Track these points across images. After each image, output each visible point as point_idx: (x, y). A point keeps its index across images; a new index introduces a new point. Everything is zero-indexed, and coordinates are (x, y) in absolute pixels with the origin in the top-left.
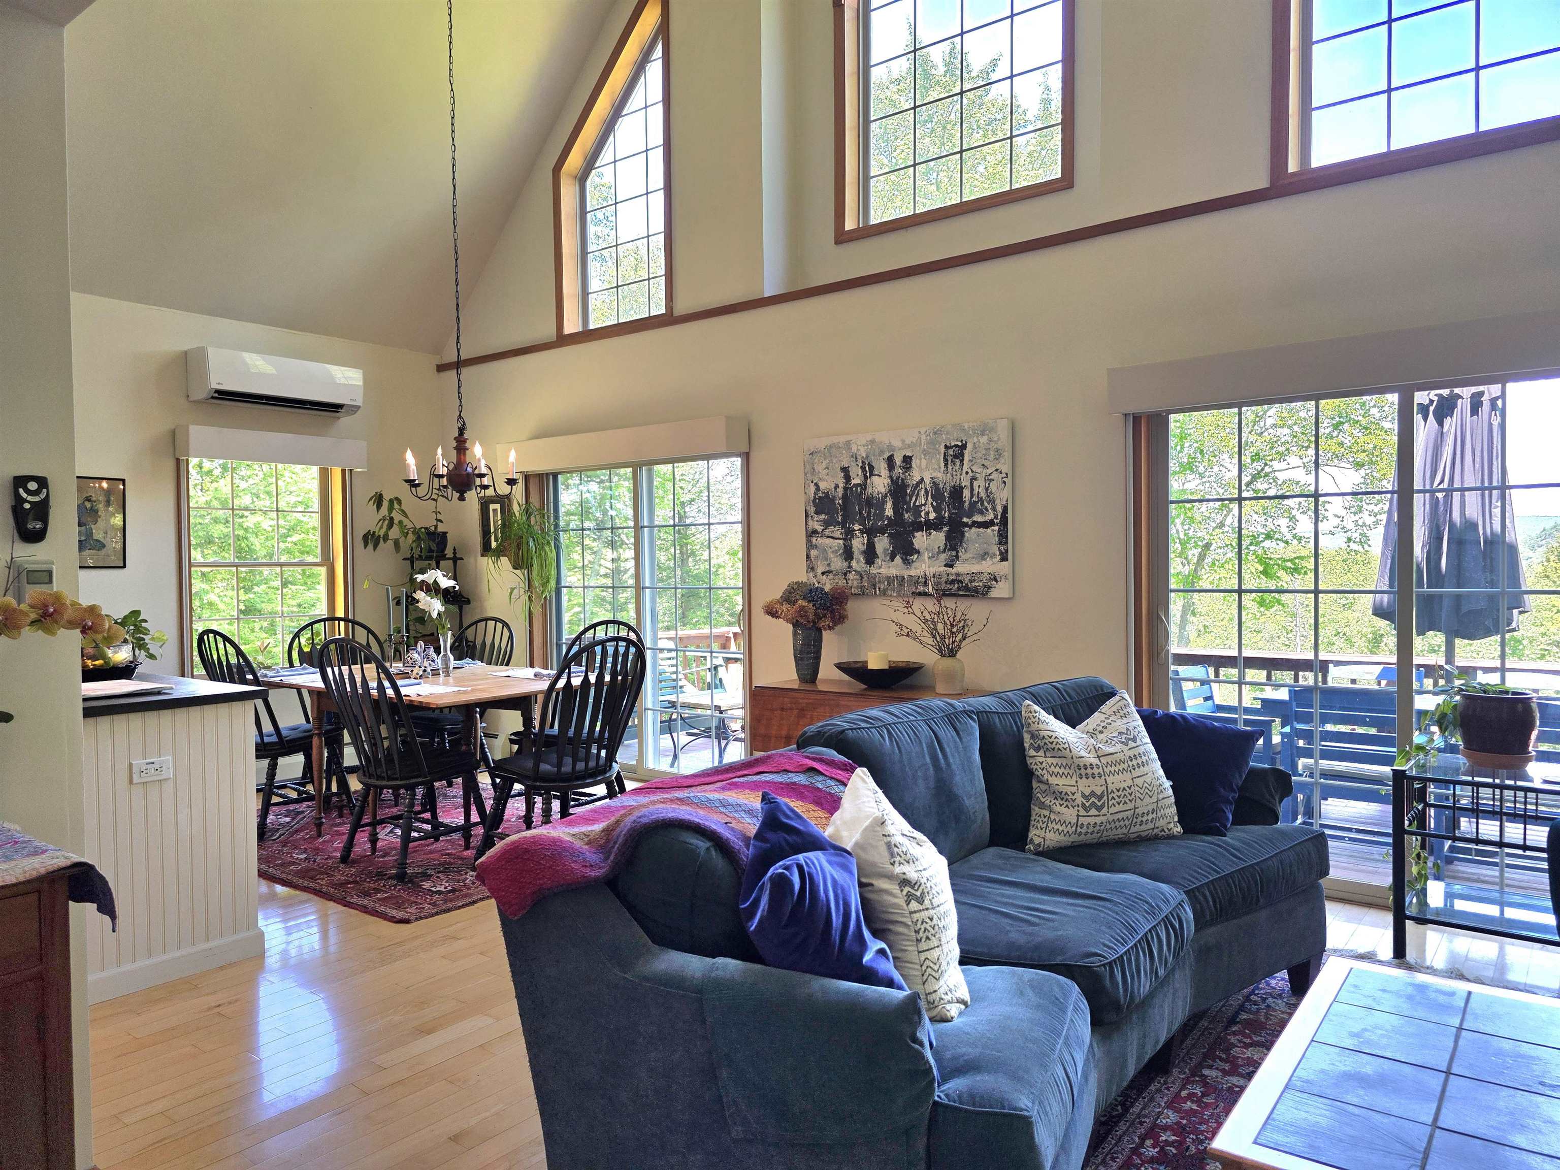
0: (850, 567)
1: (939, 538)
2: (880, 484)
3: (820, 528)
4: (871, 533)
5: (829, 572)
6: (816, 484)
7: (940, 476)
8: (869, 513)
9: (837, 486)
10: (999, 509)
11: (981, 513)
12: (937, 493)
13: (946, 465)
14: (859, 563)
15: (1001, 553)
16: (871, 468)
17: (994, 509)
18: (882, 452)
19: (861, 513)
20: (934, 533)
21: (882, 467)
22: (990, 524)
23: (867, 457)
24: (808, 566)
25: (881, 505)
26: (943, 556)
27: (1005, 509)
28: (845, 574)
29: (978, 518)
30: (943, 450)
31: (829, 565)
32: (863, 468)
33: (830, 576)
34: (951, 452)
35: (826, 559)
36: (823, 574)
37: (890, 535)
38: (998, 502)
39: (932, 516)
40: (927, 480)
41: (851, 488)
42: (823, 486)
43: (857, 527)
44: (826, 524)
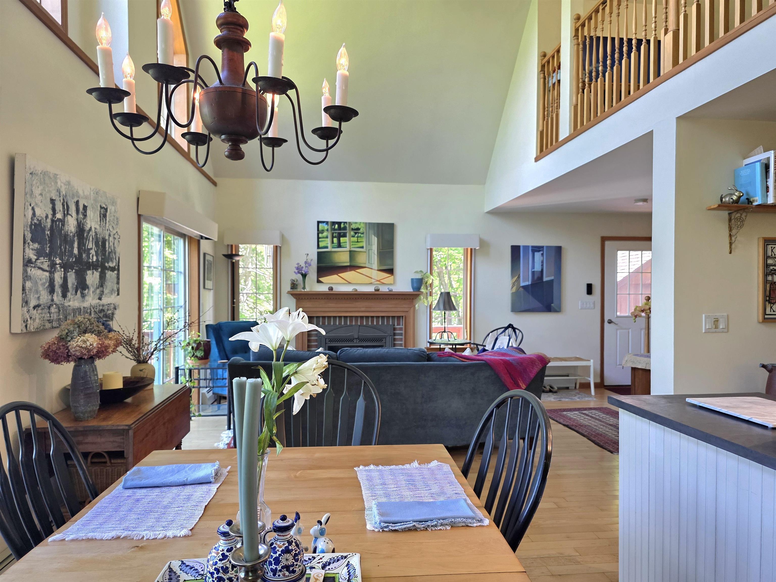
0: (52, 300)
1: (97, 276)
2: (72, 224)
3: (34, 258)
4: (66, 268)
5: (38, 306)
6: (33, 209)
7: (98, 228)
8: (65, 248)
9: (47, 217)
11: (111, 260)
12: (97, 241)
13: (100, 221)
14: (57, 298)
15: (118, 290)
16: (68, 207)
17: (115, 258)
19: (61, 248)
20: (95, 272)
21: (73, 209)
22: (115, 269)
23: (66, 195)
24: (23, 299)
25: (72, 243)
26: (98, 291)
27: (119, 260)
28: (49, 308)
29: (111, 264)
30: (99, 208)
31: (39, 298)
32: (63, 205)
33: (39, 311)
34: (102, 211)
35: (37, 292)
36: (34, 308)
37: (75, 272)
38: (117, 253)
41: (56, 221)
43: (58, 261)
44: (38, 254)
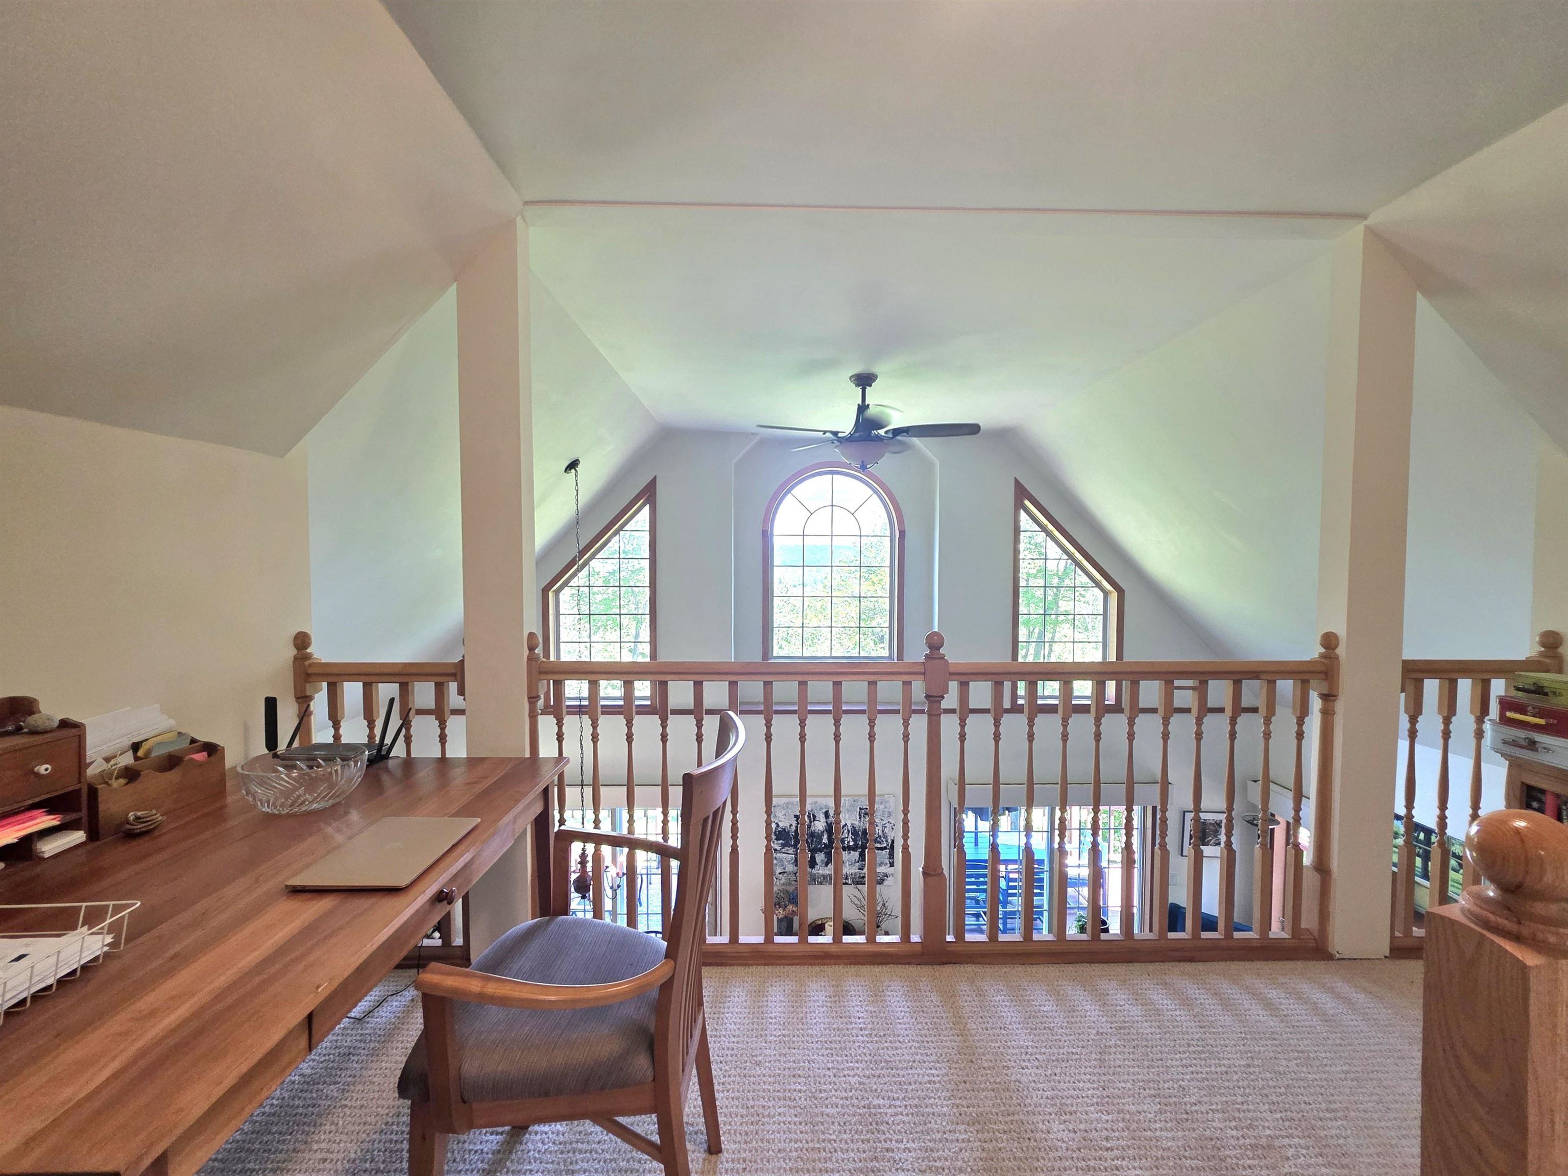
0: (798, 869)
1: (855, 855)
2: (820, 825)
3: (778, 848)
4: (813, 851)
5: (784, 873)
6: (777, 823)
7: (857, 823)
8: (813, 840)
9: (791, 825)
10: (890, 841)
11: (879, 842)
12: (855, 832)
13: (860, 818)
15: (890, 863)
16: (814, 817)
17: (887, 841)
18: (821, 809)
20: (852, 852)
21: (821, 816)
22: (885, 848)
23: (812, 810)
25: (820, 837)
26: (857, 864)
27: (893, 842)
28: (796, 874)
29: (878, 845)
30: (858, 810)
31: (784, 869)
32: (809, 816)
33: (785, 875)
34: (863, 811)
35: (783, 865)
36: (780, 873)
37: (825, 853)
38: (889, 837)
39: (852, 843)
40: (849, 825)
42: (781, 824)
44: (783, 846)
